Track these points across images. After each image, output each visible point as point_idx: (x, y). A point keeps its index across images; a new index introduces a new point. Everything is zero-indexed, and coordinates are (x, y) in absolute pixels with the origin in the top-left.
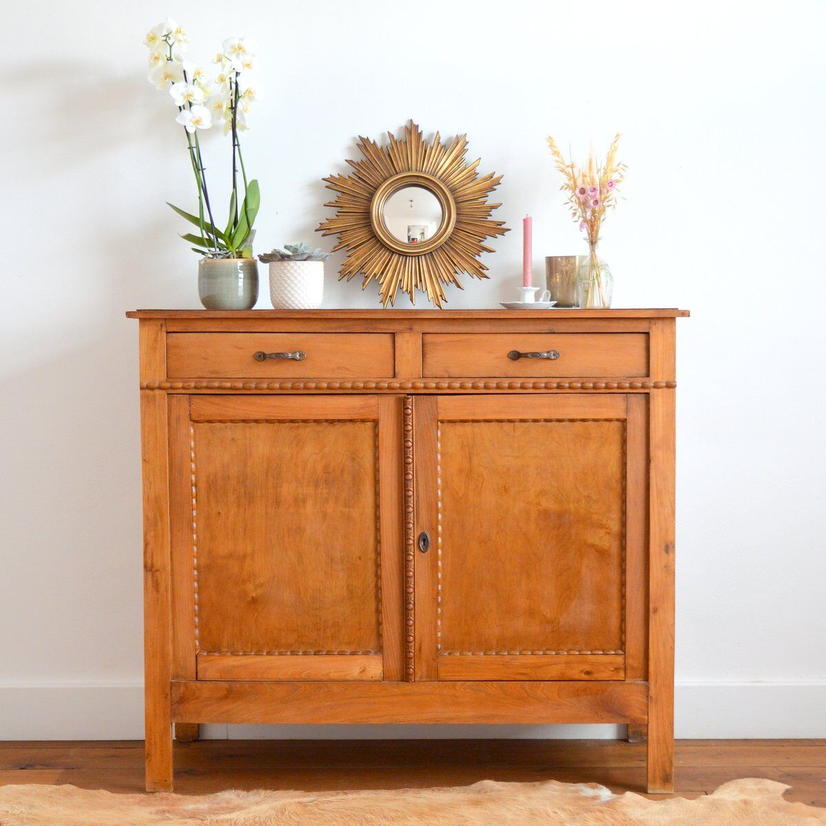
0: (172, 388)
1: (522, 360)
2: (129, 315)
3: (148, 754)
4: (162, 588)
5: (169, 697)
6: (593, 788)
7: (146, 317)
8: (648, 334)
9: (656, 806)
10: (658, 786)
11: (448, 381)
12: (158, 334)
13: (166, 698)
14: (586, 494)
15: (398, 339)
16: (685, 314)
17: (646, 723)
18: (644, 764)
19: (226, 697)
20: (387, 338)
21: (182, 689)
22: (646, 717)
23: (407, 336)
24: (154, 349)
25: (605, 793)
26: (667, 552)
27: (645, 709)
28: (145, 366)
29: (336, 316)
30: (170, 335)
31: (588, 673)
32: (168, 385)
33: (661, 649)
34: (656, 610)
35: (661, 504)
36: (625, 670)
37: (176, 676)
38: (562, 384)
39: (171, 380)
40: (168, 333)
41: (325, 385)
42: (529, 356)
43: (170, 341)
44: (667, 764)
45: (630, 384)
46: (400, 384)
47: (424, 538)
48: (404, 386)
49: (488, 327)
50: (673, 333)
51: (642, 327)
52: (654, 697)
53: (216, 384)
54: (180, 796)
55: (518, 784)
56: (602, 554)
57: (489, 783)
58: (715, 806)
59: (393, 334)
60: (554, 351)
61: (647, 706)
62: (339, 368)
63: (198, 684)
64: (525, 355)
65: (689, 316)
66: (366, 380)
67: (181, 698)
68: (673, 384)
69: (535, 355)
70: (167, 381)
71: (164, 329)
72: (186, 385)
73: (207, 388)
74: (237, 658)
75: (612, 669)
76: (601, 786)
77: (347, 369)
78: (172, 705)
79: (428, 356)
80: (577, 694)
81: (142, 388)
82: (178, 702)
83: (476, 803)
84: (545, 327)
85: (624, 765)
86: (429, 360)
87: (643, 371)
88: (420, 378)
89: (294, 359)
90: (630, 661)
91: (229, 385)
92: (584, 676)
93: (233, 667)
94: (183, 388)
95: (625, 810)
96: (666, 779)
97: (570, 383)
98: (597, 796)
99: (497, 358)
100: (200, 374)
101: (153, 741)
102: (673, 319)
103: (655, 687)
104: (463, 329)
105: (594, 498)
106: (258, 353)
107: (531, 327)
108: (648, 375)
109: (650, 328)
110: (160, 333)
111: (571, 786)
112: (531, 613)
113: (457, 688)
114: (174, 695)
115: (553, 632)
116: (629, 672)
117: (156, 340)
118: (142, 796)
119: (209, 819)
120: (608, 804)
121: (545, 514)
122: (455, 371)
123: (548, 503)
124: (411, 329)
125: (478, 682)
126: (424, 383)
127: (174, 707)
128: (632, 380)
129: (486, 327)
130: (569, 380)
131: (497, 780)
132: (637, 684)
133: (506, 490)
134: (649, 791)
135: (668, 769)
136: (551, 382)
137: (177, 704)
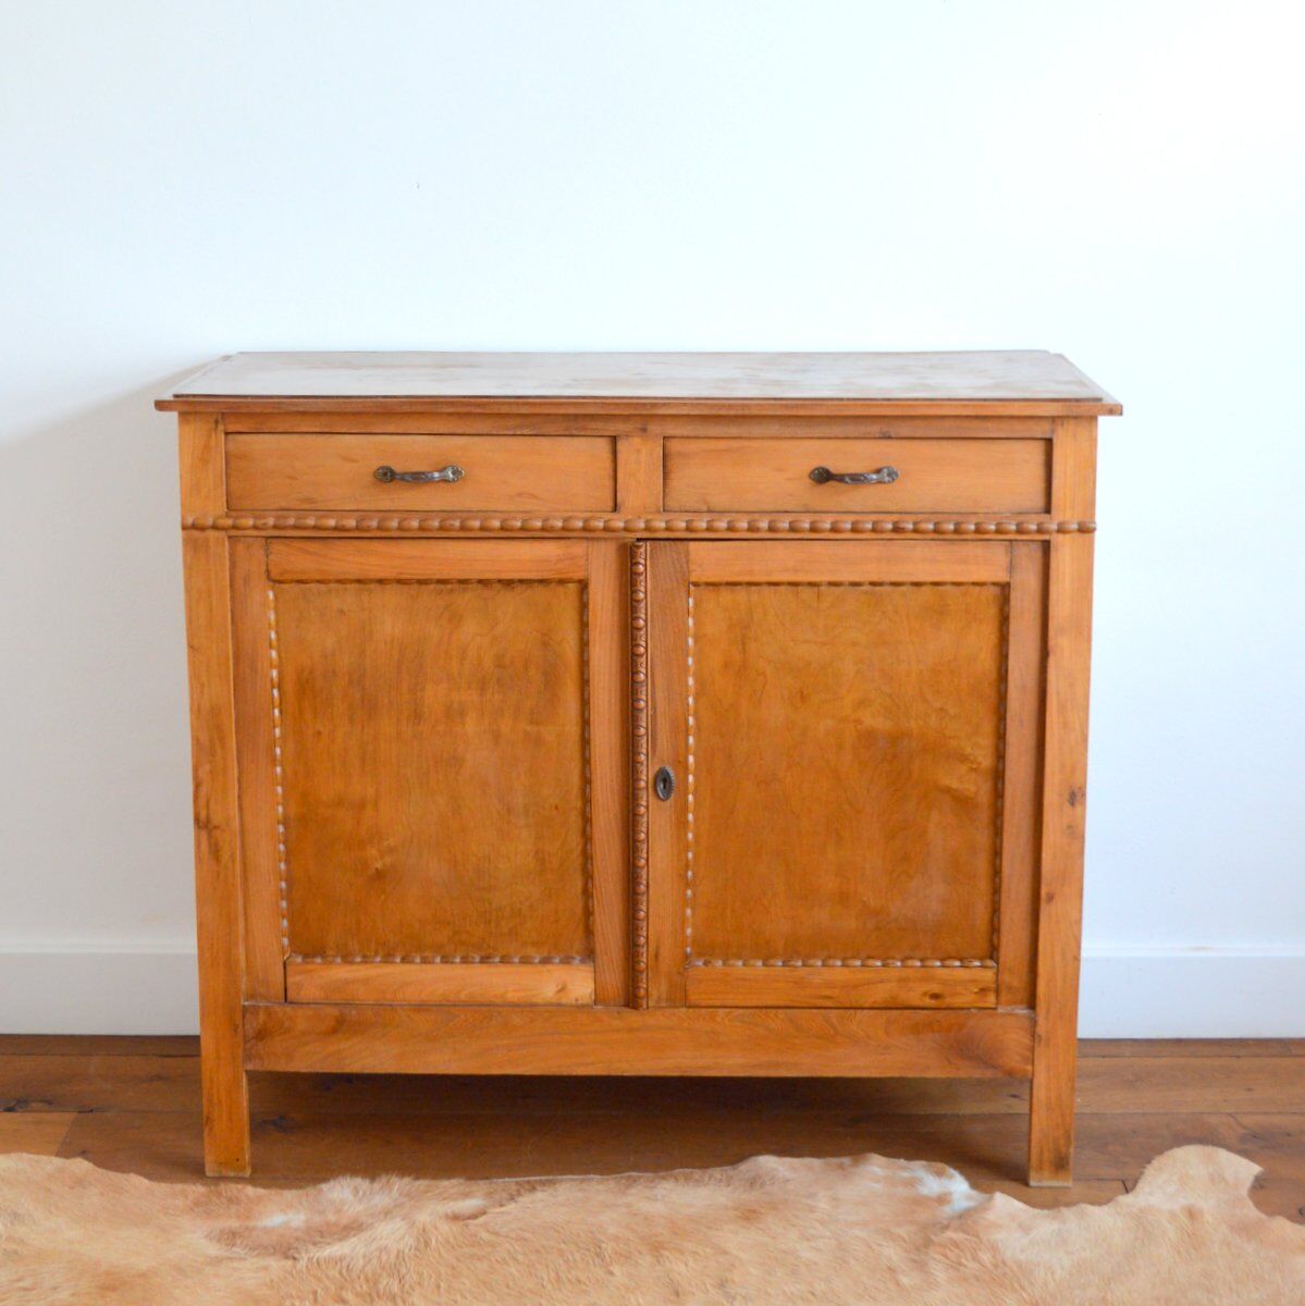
0: (235, 527)
1: (832, 483)
2: (161, 405)
3: (208, 1118)
4: (225, 857)
5: (240, 1029)
6: (940, 1174)
7: (189, 407)
8: (1049, 442)
9: (1045, 1225)
10: (1046, 1169)
11: (706, 517)
12: (210, 436)
13: (235, 1031)
14: (938, 705)
15: (621, 446)
16: (1115, 410)
17: (1030, 1076)
19: (334, 1031)
20: (601, 447)
21: (262, 1017)
22: (1029, 1068)
23: (636, 441)
24: (204, 461)
25: (957, 1187)
26: (1073, 804)
27: (1028, 1054)
28: (191, 490)
29: (514, 410)
30: (231, 437)
31: (935, 996)
32: (229, 522)
33: (1058, 958)
34: (1051, 898)
35: (1065, 725)
36: (997, 992)
37: (251, 996)
38: (902, 526)
39: (234, 514)
40: (227, 434)
41: (496, 524)
42: (847, 479)
43: (231, 447)
44: (1062, 1142)
45: (1017, 525)
46: (626, 522)
47: (663, 779)
48: (631, 526)
49: (777, 427)
50: (1093, 441)
51: (1042, 430)
52: (1043, 1035)
53: (311, 522)
54: (260, 1191)
55: (816, 1162)
56: (962, 802)
57: (768, 1163)
58: (1143, 1224)
59: (614, 440)
60: (888, 468)
61: (1032, 1049)
62: (520, 495)
63: (289, 1009)
64: (840, 478)
65: (1121, 414)
66: (566, 515)
67: (260, 1032)
68: (1092, 526)
69: (857, 479)
70: (227, 516)
71: (221, 427)
72: (260, 522)
73: (296, 527)
74: (354, 967)
75: (976, 990)
76: (952, 1171)
77: (536, 497)
78: (245, 1042)
79: (672, 476)
80: (916, 1029)
81: (184, 528)
82: (253, 1038)
83: (749, 1216)
84: (875, 429)
86: (674, 483)
87: (1040, 502)
88: (659, 512)
89: (445, 481)
90: (1006, 978)
91: (332, 523)
92: (928, 1002)
93: (347, 982)
94: (255, 527)
96: (1060, 1164)
97: (915, 523)
98: (945, 1195)
99: (789, 479)
100: (284, 504)
101: (215, 1098)
102: (1093, 419)
103: (1047, 1019)
104: (733, 430)
105: (952, 711)
106: (382, 468)
107: (851, 429)
108: (1048, 510)
109: (1053, 432)
110: (213, 435)
111: (904, 1168)
112: (843, 898)
113: (719, 1019)
114: (248, 1026)
115: (878, 928)
116: (1003, 997)
117: (206, 447)
118: (197, 1190)
119: (306, 1258)
120: (964, 1218)
121: (868, 737)
122: (719, 501)
123: (873, 720)
124: (644, 430)
125: (752, 1011)
126: (667, 522)
127: (248, 1046)
128: (1021, 518)
129: (774, 429)
130: (914, 518)
131: (782, 1152)
132: (1016, 1015)
133: (803, 698)
134: (1032, 1183)
135: (1063, 1150)
136: (882, 521)
137: (254, 1041)
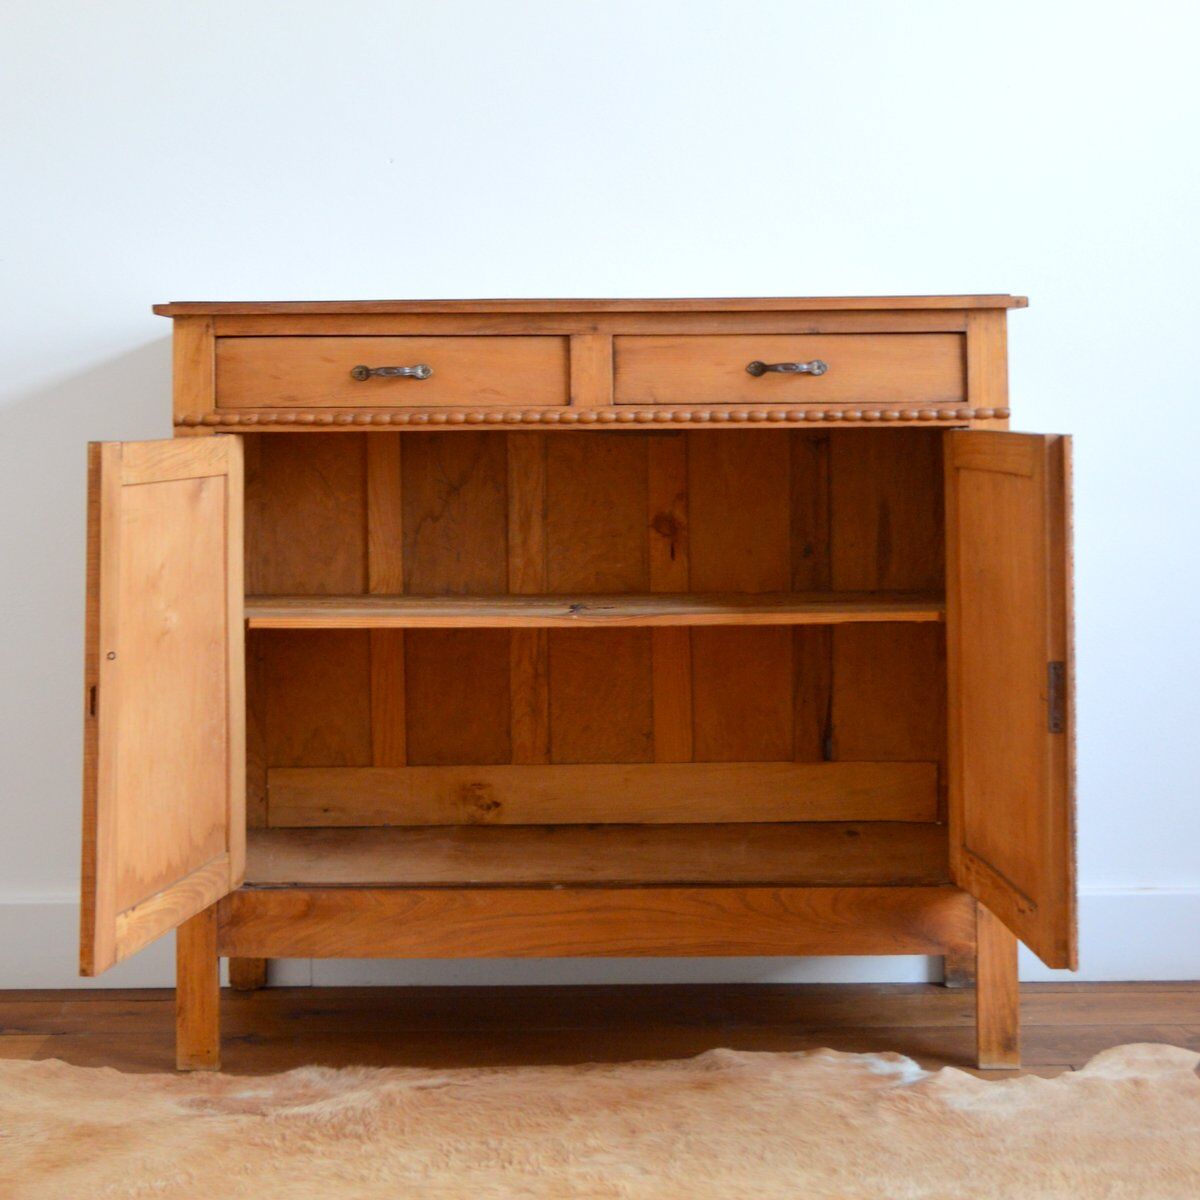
0: (222, 423)
1: (768, 375)
2: (159, 310)
3: (181, 1008)
5: (214, 916)
6: (891, 1060)
7: (183, 313)
8: (963, 334)
9: (993, 1090)
10: (995, 1055)
11: (654, 409)
12: (201, 339)
13: (210, 916)
15: (575, 344)
16: (1021, 303)
17: (974, 954)
18: (971, 1022)
19: (305, 915)
20: (556, 345)
21: (236, 901)
22: (973, 944)
23: (589, 338)
24: (196, 362)
25: (910, 1069)
27: (973, 931)
28: (182, 389)
29: (478, 309)
30: (221, 341)
32: (217, 418)
38: (831, 413)
39: (220, 411)
40: (218, 337)
42: (780, 368)
43: (221, 351)
44: (1009, 1022)
45: (938, 412)
46: (580, 414)
48: (585, 418)
49: (715, 325)
50: (1004, 333)
51: (955, 323)
53: (292, 417)
54: (230, 1077)
55: (771, 1055)
57: (724, 1054)
58: (1089, 1088)
59: (567, 338)
60: (818, 361)
61: (975, 925)
62: (483, 391)
63: (261, 894)
64: (772, 368)
65: (1027, 306)
66: (525, 408)
67: (234, 915)
68: (1006, 411)
69: (789, 368)
70: (216, 413)
71: (211, 331)
72: (245, 418)
73: (277, 423)
76: (903, 1057)
77: (498, 393)
78: (219, 928)
79: (621, 370)
80: (862, 907)
81: (176, 424)
82: (227, 924)
83: (703, 1086)
84: (805, 324)
85: (939, 1024)
86: (624, 377)
87: (957, 392)
88: (610, 405)
89: (413, 377)
91: (311, 418)
94: (240, 423)
95: (945, 1096)
96: (1008, 1045)
97: (844, 412)
98: (897, 1074)
99: (728, 373)
100: (268, 402)
102: (1002, 310)
104: (675, 328)
106: (358, 367)
107: (783, 325)
108: (965, 398)
109: (966, 325)
110: (204, 338)
111: (858, 1058)
114: (222, 912)
117: (198, 349)
118: (171, 1077)
119: (274, 1114)
120: (918, 1087)
122: (664, 395)
124: (595, 329)
126: (617, 414)
127: (223, 931)
128: (940, 406)
129: (713, 326)
130: (844, 407)
131: (738, 1047)
134: (982, 1065)
135: (1010, 1030)
136: (814, 411)
137: (227, 928)
